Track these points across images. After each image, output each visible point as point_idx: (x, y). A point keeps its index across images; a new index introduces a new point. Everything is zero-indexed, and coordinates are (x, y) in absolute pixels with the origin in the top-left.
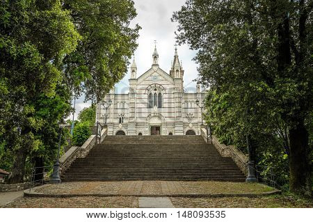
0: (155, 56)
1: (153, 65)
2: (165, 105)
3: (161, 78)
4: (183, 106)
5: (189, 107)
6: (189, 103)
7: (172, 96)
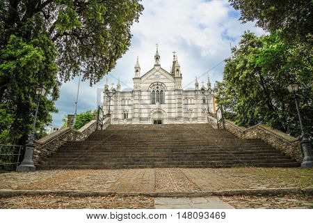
0: (157, 58)
1: (155, 65)
2: (166, 101)
3: (162, 76)
4: (183, 102)
5: (189, 103)
6: (189, 100)
7: (173, 93)
